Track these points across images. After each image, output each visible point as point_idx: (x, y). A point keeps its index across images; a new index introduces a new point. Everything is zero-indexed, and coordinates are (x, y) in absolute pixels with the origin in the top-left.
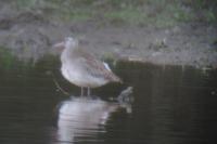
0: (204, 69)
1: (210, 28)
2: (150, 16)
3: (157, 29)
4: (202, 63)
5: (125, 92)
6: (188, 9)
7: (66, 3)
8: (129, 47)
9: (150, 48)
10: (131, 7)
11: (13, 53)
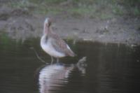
0: (132, 45)
1: (136, 19)
2: (97, 11)
3: (102, 20)
4: (130, 42)
5: (81, 60)
6: (122, 7)
7: (43, 4)
8: (84, 32)
9: (97, 32)
10: (85, 6)
11: (9, 35)
